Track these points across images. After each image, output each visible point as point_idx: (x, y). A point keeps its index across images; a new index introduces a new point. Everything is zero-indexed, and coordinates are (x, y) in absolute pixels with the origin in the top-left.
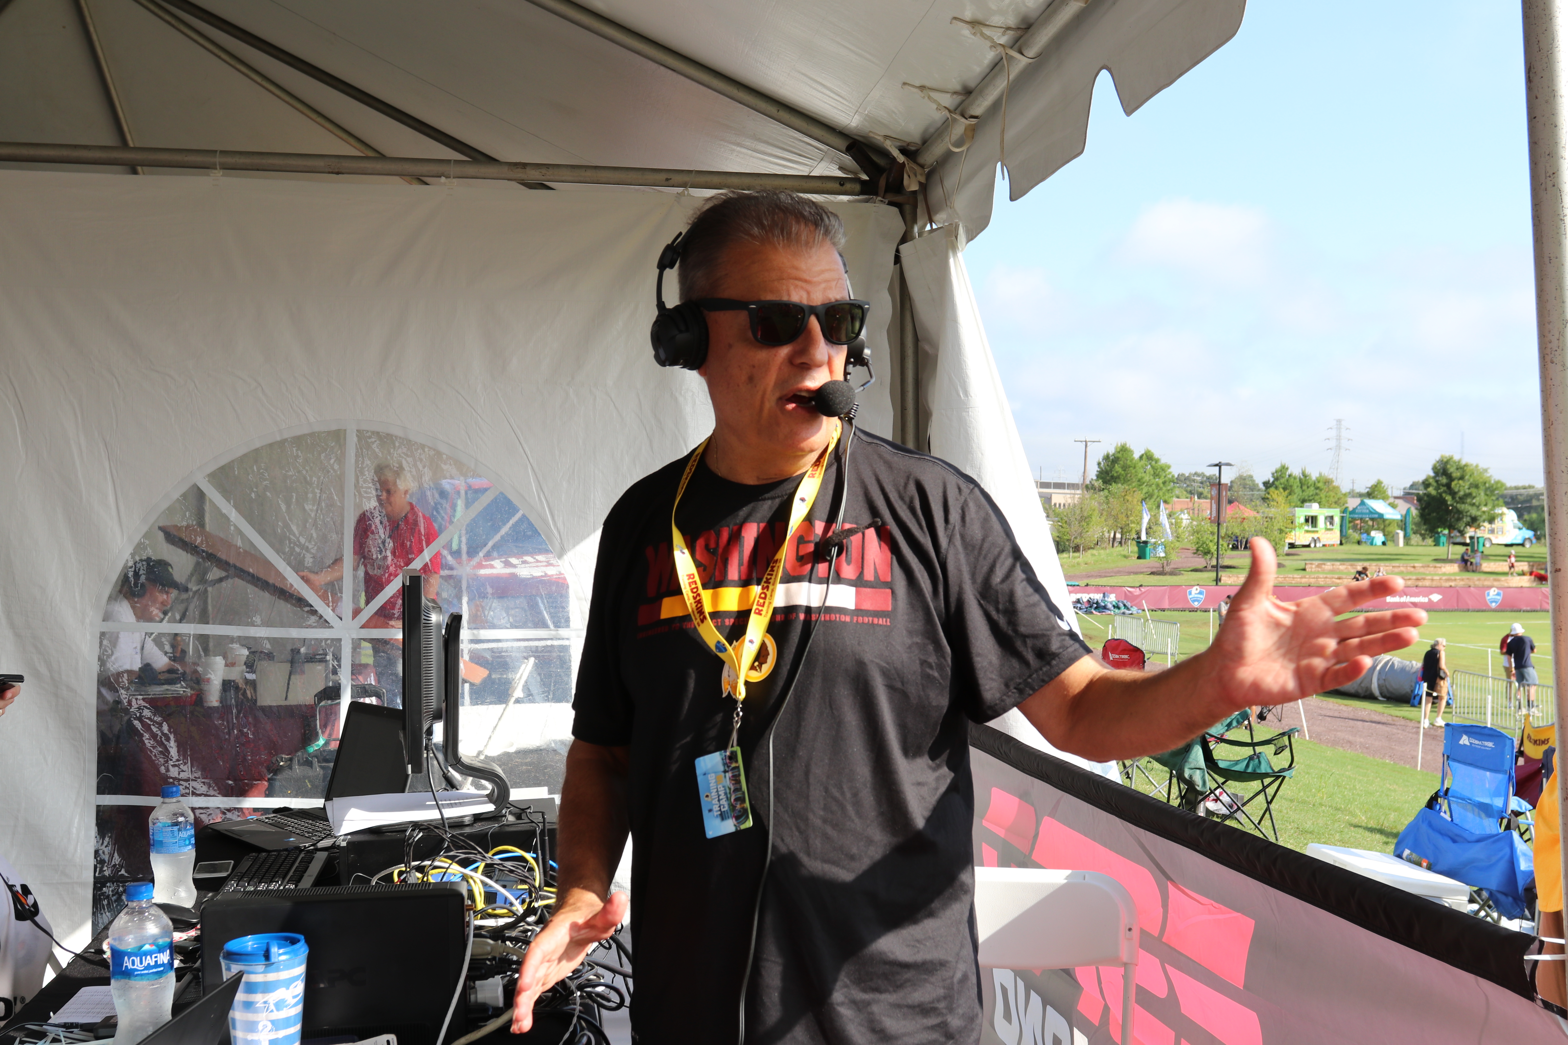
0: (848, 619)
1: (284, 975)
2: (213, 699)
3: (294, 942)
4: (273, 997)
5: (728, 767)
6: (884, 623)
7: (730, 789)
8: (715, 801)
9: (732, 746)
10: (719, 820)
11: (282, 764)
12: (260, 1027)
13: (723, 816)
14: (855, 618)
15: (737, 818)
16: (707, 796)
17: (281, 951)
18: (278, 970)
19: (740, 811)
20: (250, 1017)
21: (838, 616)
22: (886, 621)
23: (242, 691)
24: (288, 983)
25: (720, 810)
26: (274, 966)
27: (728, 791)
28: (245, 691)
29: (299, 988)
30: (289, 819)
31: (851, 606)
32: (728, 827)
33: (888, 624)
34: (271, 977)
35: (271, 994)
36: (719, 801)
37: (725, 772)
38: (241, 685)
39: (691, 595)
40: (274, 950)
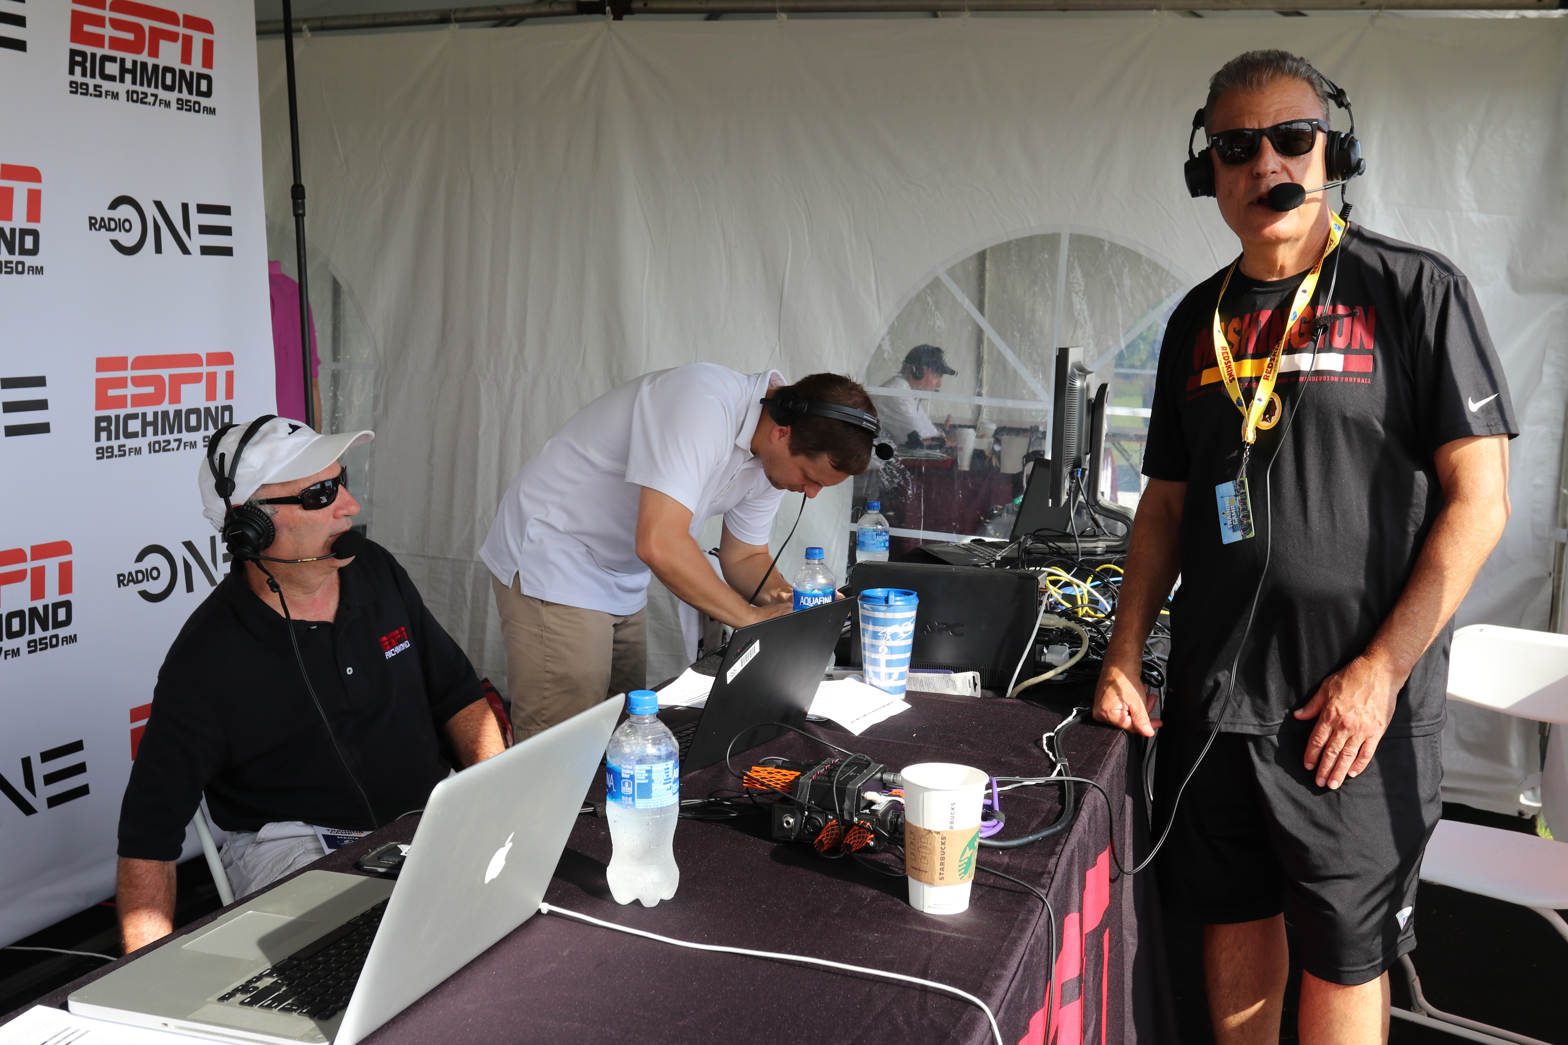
0: (1336, 379)
1: (898, 615)
2: (965, 464)
3: (909, 594)
4: (889, 630)
5: (1238, 492)
6: (1366, 382)
7: (1239, 509)
8: (1229, 517)
9: (1242, 477)
10: (1231, 530)
11: (995, 512)
12: (880, 650)
13: (1234, 529)
14: (1342, 378)
15: (1244, 530)
16: (1223, 513)
17: (898, 598)
18: (894, 612)
19: (1246, 525)
20: (875, 642)
21: (1328, 377)
22: (1367, 381)
23: (988, 460)
24: (902, 621)
25: (1232, 524)
26: (892, 608)
27: (1238, 510)
28: (991, 460)
29: (910, 627)
30: (979, 547)
31: (1340, 368)
32: (1238, 536)
33: (1369, 382)
34: (889, 615)
35: (889, 628)
36: (1231, 517)
37: (1236, 496)
38: (987, 453)
39: (1223, 361)
40: (892, 597)
